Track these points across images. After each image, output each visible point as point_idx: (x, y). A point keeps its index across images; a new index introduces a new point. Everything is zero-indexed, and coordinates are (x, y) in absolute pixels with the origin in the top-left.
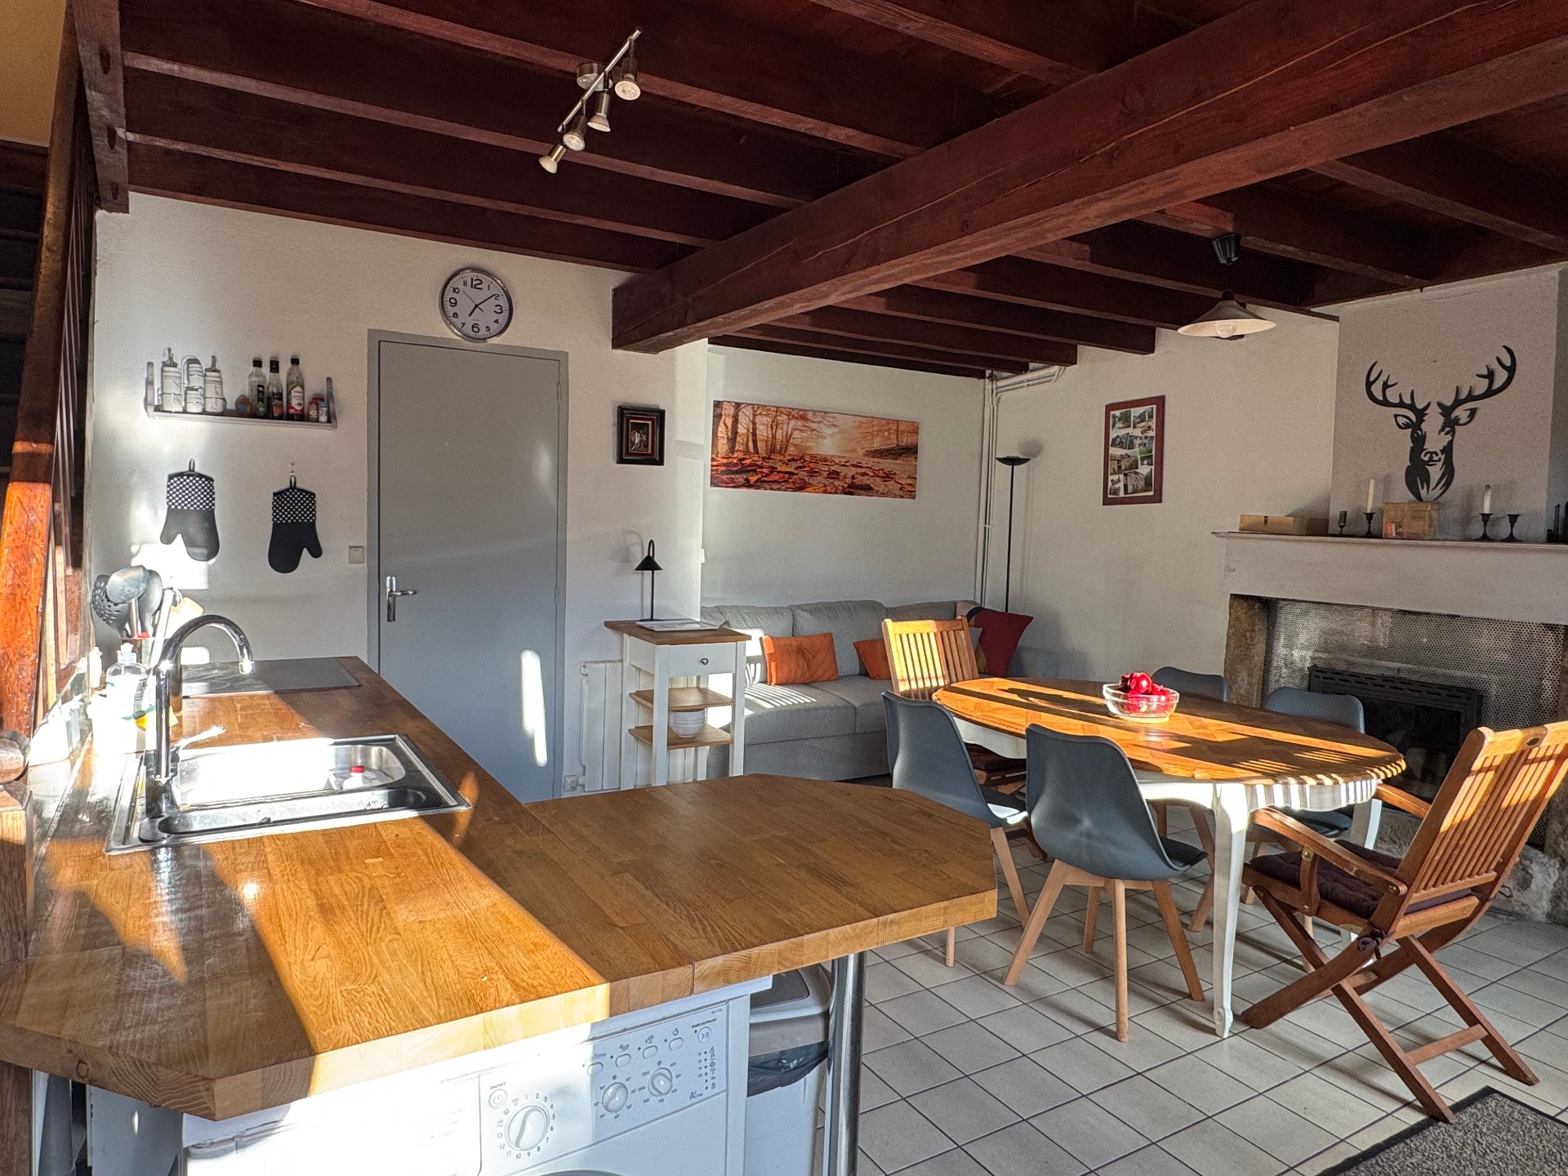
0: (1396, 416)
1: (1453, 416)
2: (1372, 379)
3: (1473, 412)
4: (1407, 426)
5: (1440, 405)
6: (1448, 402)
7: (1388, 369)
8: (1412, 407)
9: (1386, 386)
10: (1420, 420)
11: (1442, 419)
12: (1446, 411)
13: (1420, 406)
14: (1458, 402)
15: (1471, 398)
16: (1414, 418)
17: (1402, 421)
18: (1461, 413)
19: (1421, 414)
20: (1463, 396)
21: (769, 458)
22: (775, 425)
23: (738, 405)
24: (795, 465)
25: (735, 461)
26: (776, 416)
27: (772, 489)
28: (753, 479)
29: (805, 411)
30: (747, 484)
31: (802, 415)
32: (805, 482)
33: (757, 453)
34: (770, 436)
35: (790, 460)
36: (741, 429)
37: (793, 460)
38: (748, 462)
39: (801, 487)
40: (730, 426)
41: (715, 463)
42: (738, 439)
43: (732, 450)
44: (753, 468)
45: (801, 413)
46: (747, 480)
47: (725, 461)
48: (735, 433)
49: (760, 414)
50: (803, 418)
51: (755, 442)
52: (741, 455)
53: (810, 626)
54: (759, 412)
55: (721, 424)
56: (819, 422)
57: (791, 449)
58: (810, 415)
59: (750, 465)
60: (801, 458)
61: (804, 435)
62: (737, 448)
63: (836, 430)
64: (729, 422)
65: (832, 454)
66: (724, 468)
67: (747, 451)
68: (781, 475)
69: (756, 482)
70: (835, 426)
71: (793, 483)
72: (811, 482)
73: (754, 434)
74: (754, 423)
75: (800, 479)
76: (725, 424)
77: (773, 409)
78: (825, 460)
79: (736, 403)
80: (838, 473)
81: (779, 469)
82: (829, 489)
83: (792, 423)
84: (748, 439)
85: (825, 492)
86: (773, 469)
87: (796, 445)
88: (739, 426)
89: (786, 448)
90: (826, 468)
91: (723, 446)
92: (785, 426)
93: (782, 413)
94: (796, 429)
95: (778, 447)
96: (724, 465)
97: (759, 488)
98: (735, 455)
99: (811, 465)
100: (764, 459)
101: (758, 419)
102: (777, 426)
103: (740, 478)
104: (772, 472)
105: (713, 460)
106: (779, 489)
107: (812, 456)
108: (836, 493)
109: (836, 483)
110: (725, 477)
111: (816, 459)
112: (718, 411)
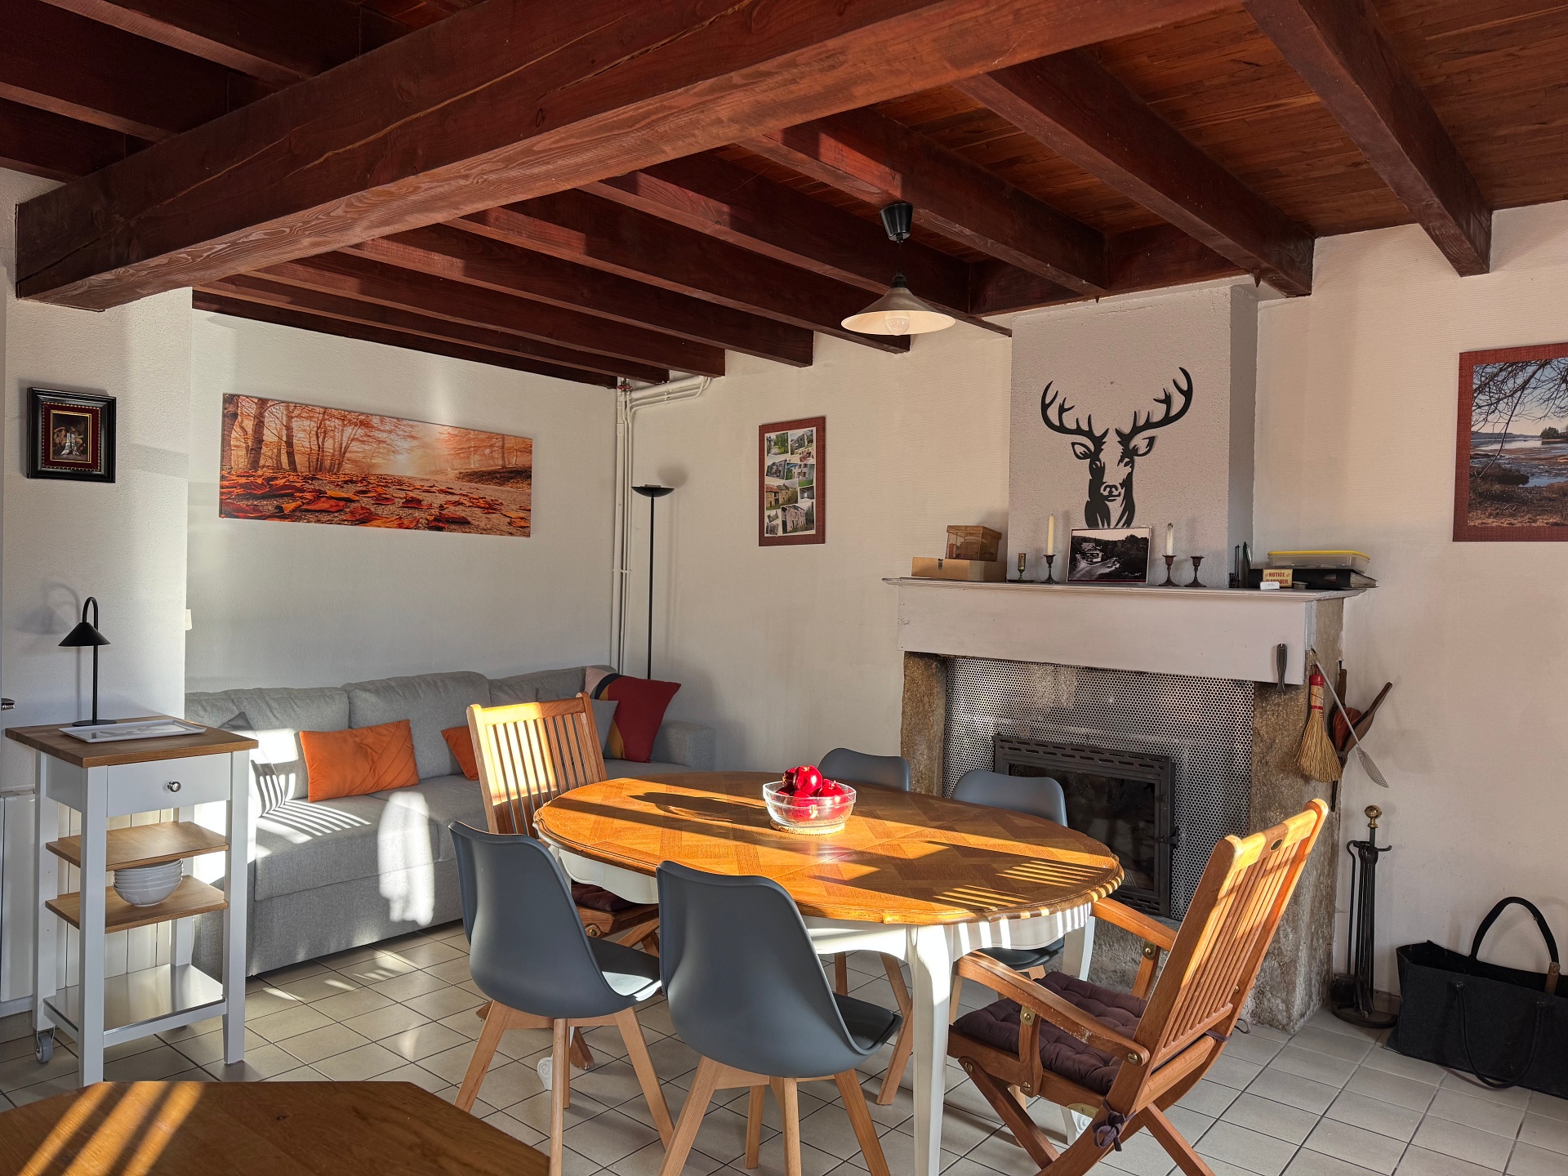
0: (1073, 444)
1: (1132, 445)
2: (1047, 402)
3: (1152, 440)
4: (1084, 456)
5: (1118, 432)
6: (1127, 430)
7: (1065, 390)
8: (1089, 434)
9: (1062, 410)
10: (1099, 449)
11: (1120, 448)
12: (1125, 439)
13: (1098, 433)
14: (1136, 430)
15: (1149, 425)
16: (1092, 448)
17: (1080, 449)
18: (1140, 441)
19: (1099, 442)
20: (1141, 422)
21: (313, 479)
22: (322, 432)
23: (263, 403)
24: (353, 488)
25: (259, 481)
26: (323, 419)
27: (318, 521)
28: (289, 506)
29: (368, 415)
30: (280, 515)
31: (364, 422)
32: (371, 513)
33: (295, 470)
34: (315, 447)
35: (346, 482)
36: (269, 436)
37: (352, 482)
38: (281, 482)
39: (364, 519)
40: (250, 431)
41: (226, 483)
42: (264, 449)
43: (255, 464)
44: (289, 492)
45: (362, 417)
46: (280, 508)
47: (243, 480)
48: (259, 441)
49: (299, 416)
50: (363, 424)
51: (291, 455)
52: (269, 473)
53: (373, 711)
54: (296, 412)
55: (236, 428)
56: (390, 432)
57: (348, 467)
58: (375, 421)
59: (284, 487)
60: (363, 479)
61: (367, 447)
62: (262, 462)
63: (415, 443)
64: (249, 425)
65: (409, 474)
66: (240, 491)
67: (278, 467)
68: (333, 502)
69: (294, 511)
70: (413, 437)
71: (351, 512)
72: (379, 512)
73: (289, 444)
74: (289, 428)
75: (362, 508)
76: (242, 428)
77: (318, 411)
78: (400, 483)
79: (260, 399)
80: (419, 502)
81: (329, 493)
82: (406, 522)
83: (349, 431)
84: (279, 450)
85: (400, 526)
86: (319, 494)
87: (355, 462)
88: (266, 431)
89: (340, 464)
90: (402, 494)
91: (240, 458)
92: (338, 435)
93: (332, 416)
94: (352, 440)
95: (327, 463)
96: (242, 486)
97: (298, 519)
98: (260, 472)
99: (379, 489)
100: (305, 479)
101: (295, 424)
102: (325, 432)
103: (269, 506)
104: (319, 498)
105: (223, 478)
106: (330, 522)
107: (380, 477)
108: (417, 528)
109: (417, 514)
110: (243, 504)
111: (386, 481)
112: (231, 409)
